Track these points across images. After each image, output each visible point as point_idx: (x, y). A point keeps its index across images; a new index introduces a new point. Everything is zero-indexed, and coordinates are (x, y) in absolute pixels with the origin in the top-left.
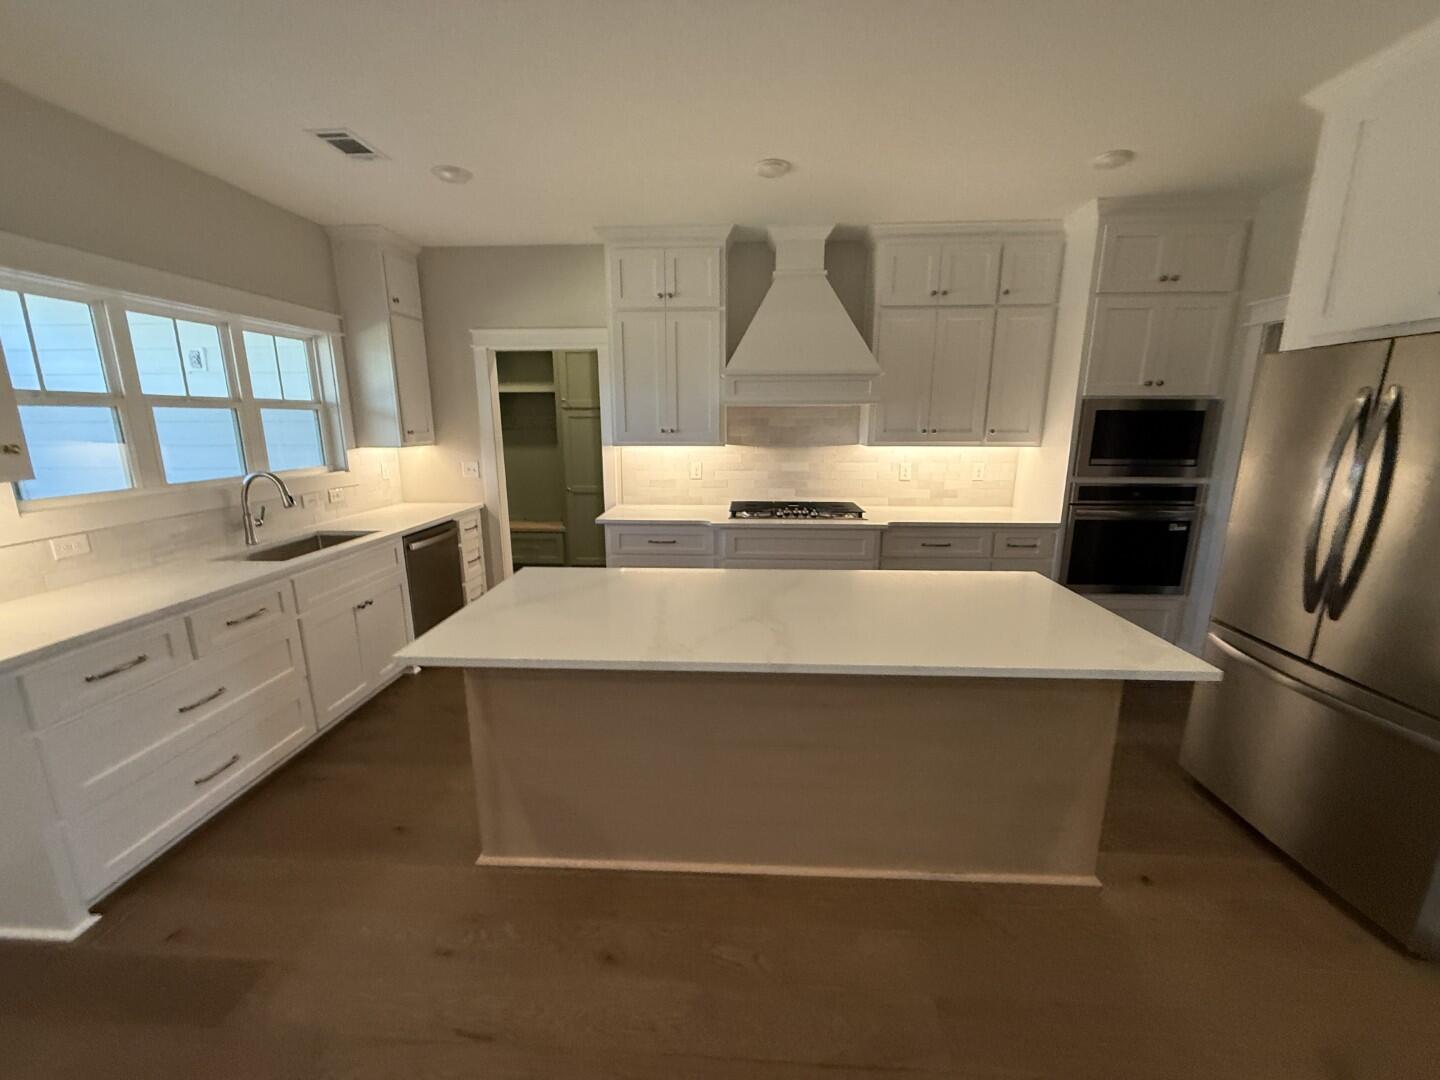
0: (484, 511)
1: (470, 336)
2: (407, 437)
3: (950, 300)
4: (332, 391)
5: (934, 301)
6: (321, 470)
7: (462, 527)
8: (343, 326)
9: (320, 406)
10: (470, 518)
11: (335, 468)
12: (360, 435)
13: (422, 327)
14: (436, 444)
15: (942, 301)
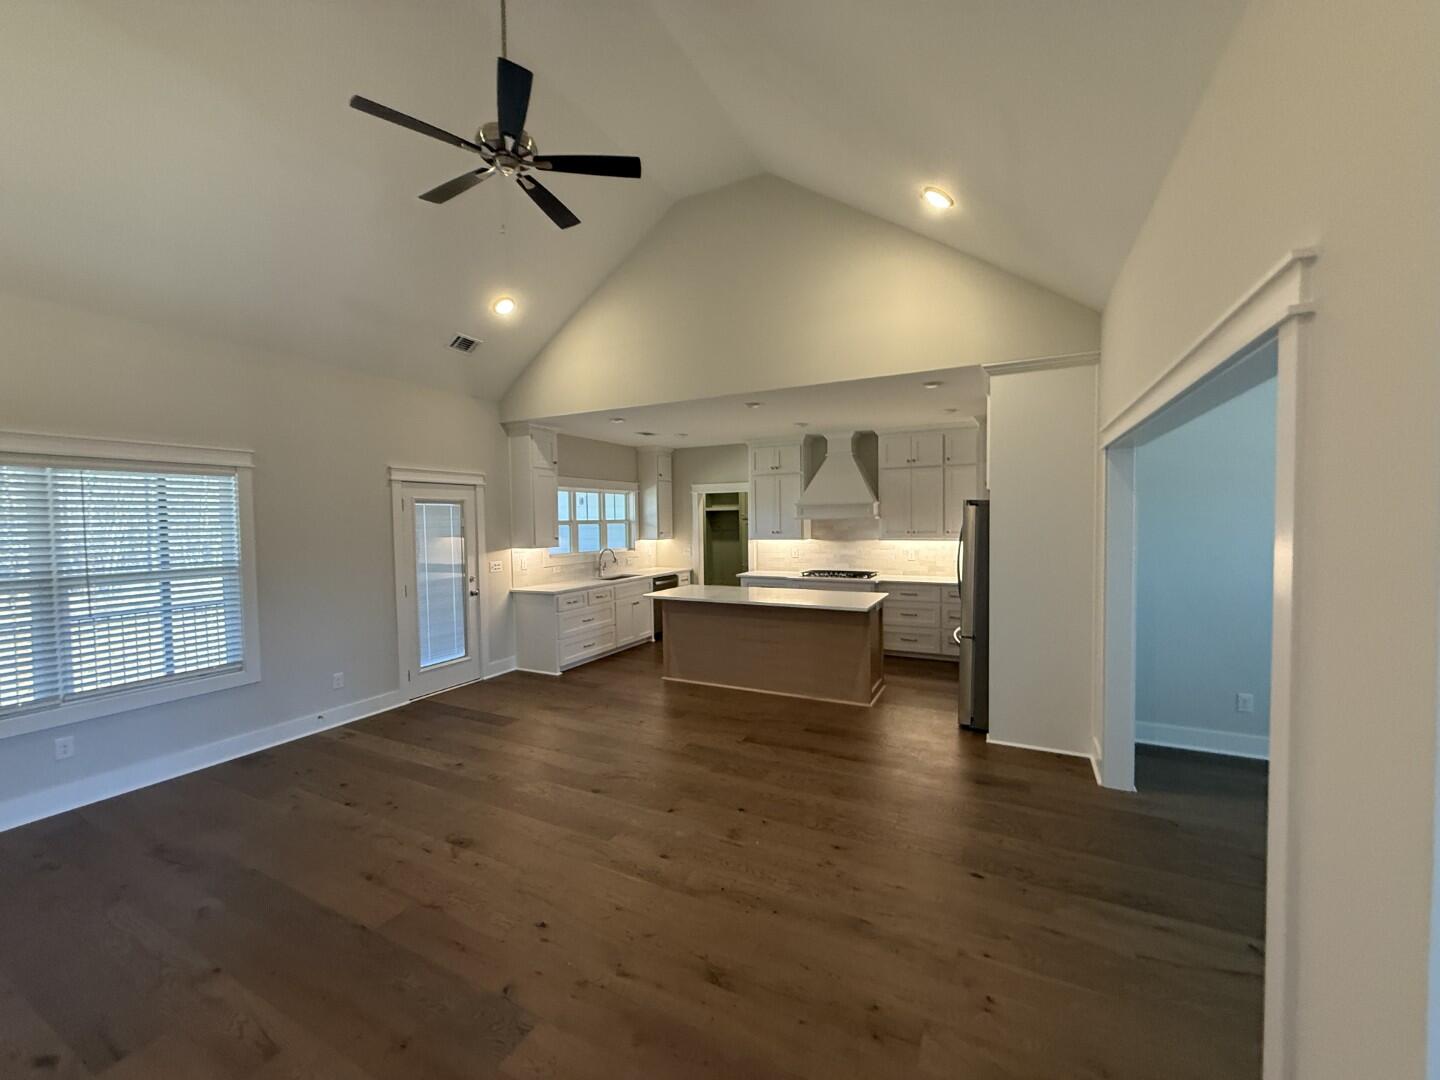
0: (692, 572)
1: (691, 488)
2: (660, 535)
3: (917, 463)
4: (633, 515)
5: (909, 465)
6: (625, 550)
7: (680, 579)
8: (639, 488)
9: (627, 522)
10: (685, 574)
11: (630, 549)
12: (640, 536)
13: (671, 487)
14: (673, 538)
15: (913, 464)
